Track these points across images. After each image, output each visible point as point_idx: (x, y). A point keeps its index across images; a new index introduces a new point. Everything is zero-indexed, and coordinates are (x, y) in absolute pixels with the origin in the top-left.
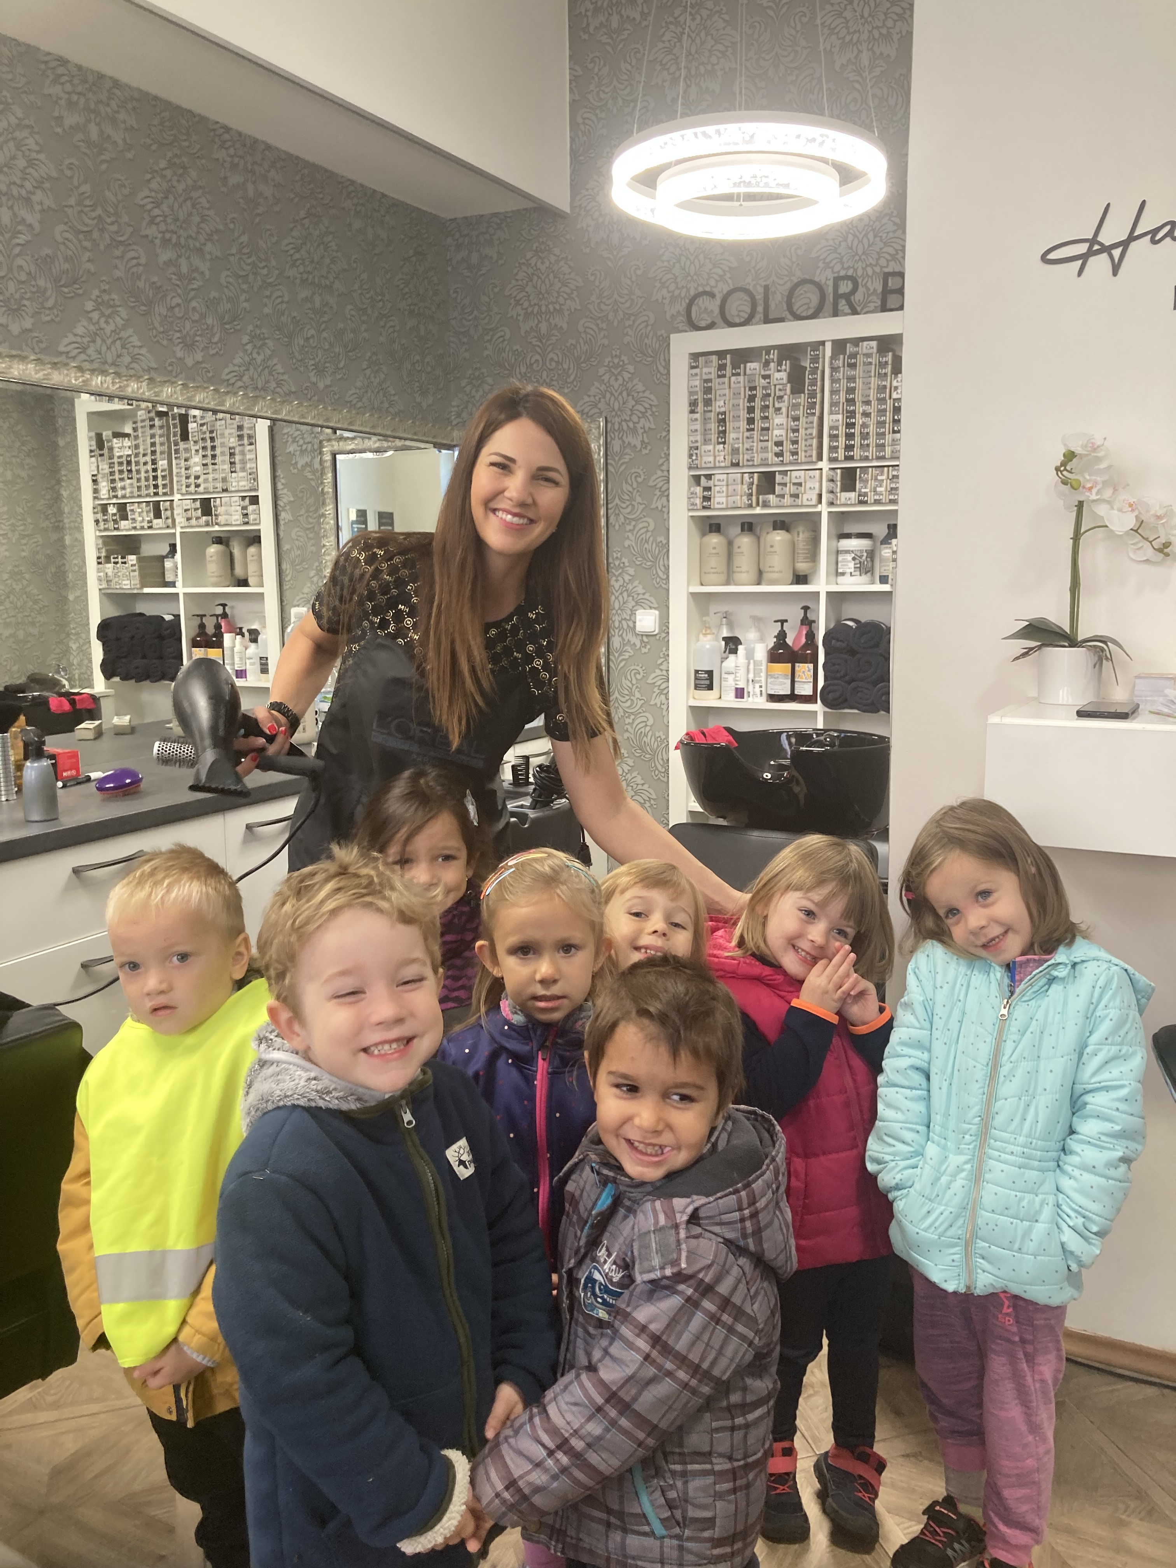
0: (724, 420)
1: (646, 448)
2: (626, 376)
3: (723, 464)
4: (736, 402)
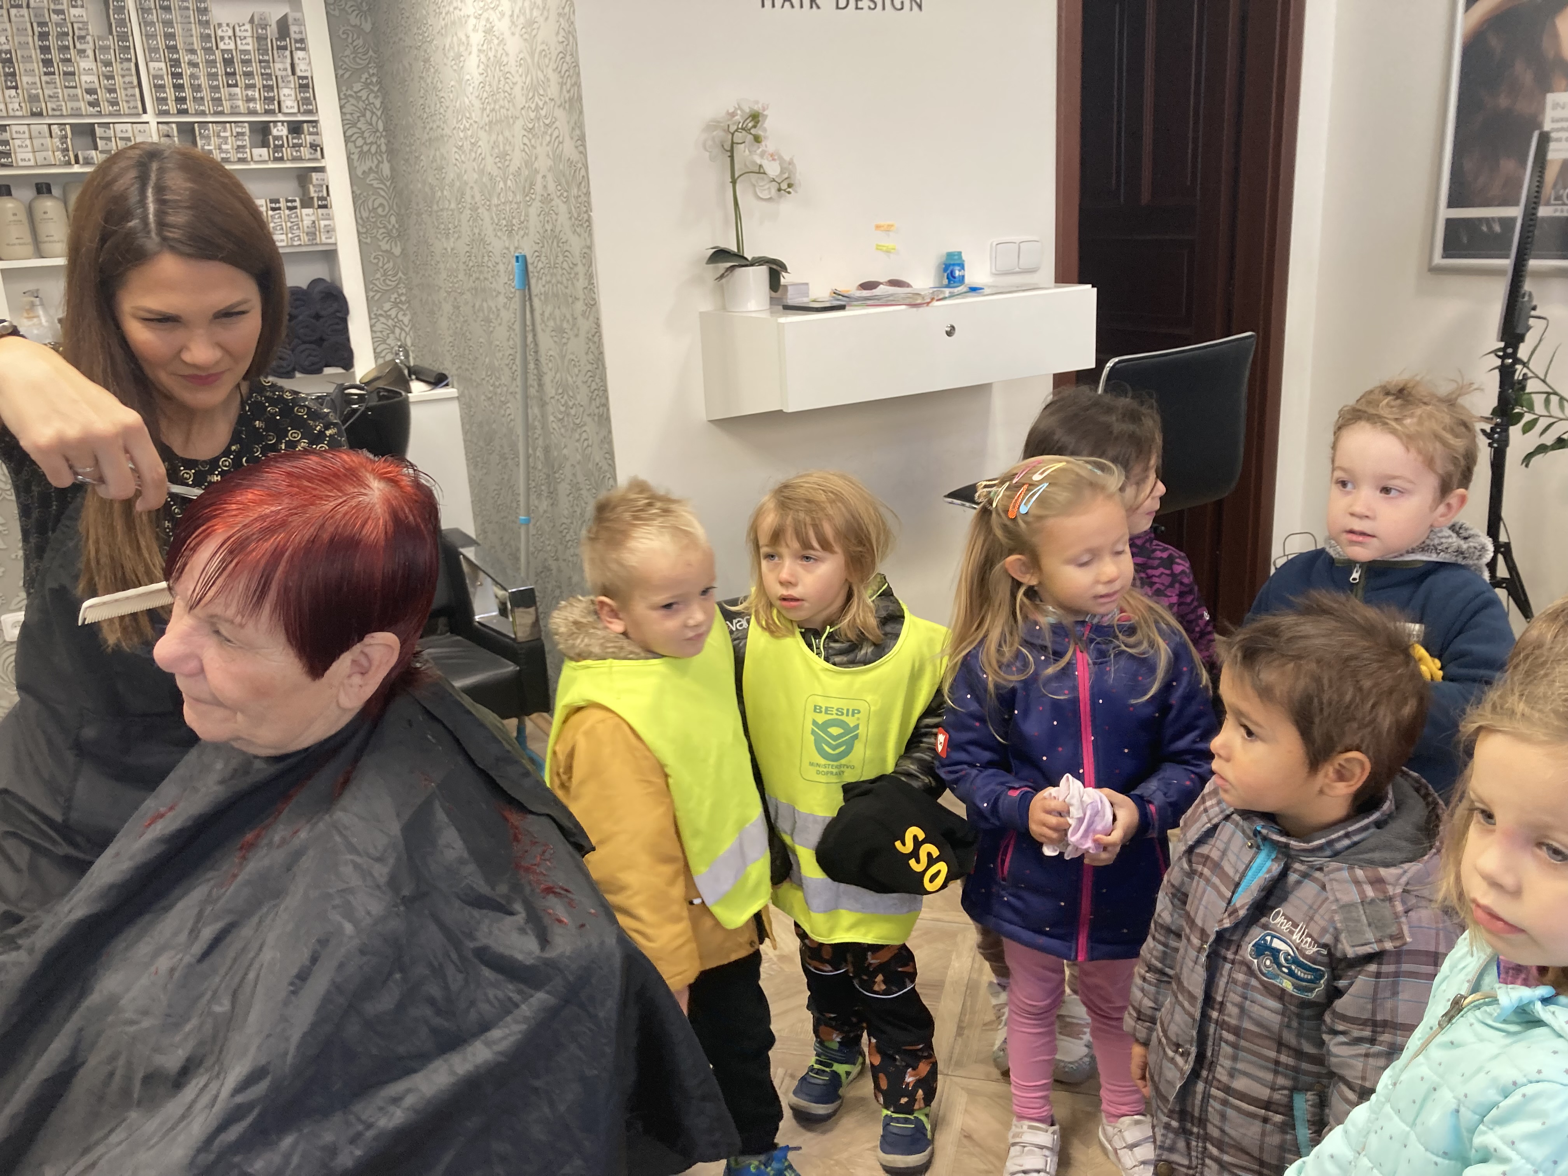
0: (10, 61)
3: (19, 113)
4: (23, 39)
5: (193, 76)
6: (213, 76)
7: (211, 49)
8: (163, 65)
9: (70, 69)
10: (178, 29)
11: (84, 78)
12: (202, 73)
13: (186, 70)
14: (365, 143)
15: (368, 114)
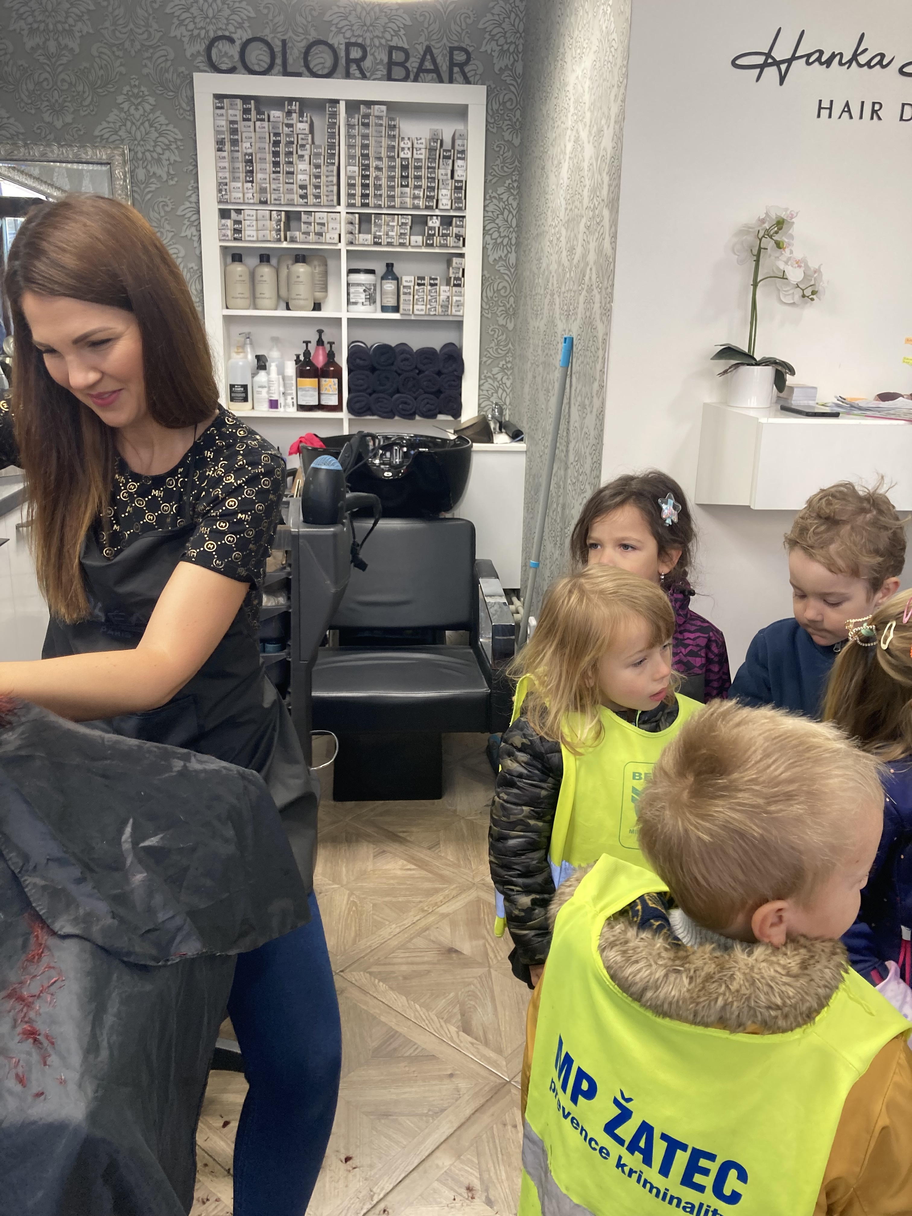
0: (251, 161)
1: (172, 179)
2: (148, 107)
3: (252, 201)
4: (262, 145)
5: (377, 178)
6: (391, 178)
7: (393, 157)
8: (356, 169)
9: (292, 170)
10: (372, 142)
11: (301, 177)
12: (384, 175)
13: (373, 173)
14: (500, 236)
15: (506, 212)
